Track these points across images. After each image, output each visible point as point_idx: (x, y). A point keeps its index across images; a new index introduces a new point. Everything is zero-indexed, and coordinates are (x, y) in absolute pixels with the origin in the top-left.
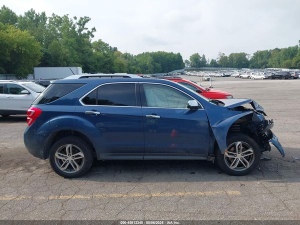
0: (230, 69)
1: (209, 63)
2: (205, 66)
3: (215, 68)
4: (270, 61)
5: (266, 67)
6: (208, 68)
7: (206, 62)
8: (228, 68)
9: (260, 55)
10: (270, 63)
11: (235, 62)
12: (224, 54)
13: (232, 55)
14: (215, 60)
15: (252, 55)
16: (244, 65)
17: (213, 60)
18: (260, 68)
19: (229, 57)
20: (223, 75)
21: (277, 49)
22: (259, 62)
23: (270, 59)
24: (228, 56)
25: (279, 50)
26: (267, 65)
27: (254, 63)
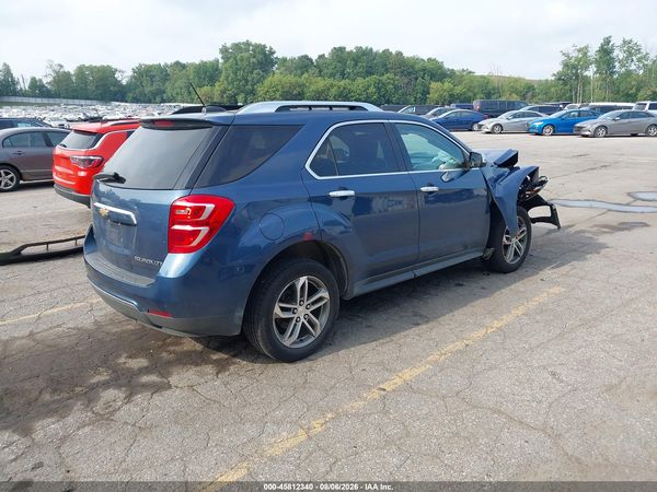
0: (83, 102)
1: (24, 85)
2: (16, 93)
3: (45, 101)
4: (169, 90)
5: (163, 101)
6: (25, 100)
7: (14, 83)
8: (77, 101)
9: (145, 74)
10: (169, 92)
11: (91, 87)
12: (61, 66)
13: (81, 69)
14: (40, 80)
15: (130, 73)
16: (116, 93)
17: (33, 79)
18: (150, 102)
19: (77, 75)
20: (83, 117)
21: (177, 63)
22: (148, 89)
23: (168, 85)
24: (72, 73)
25: (184, 66)
26: (165, 96)
27: (137, 91)
